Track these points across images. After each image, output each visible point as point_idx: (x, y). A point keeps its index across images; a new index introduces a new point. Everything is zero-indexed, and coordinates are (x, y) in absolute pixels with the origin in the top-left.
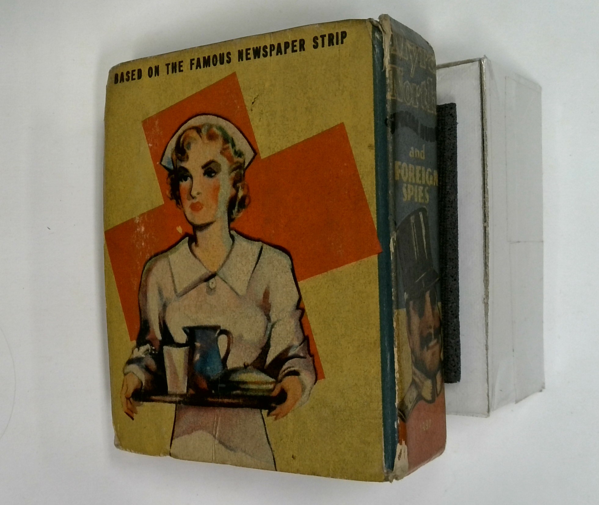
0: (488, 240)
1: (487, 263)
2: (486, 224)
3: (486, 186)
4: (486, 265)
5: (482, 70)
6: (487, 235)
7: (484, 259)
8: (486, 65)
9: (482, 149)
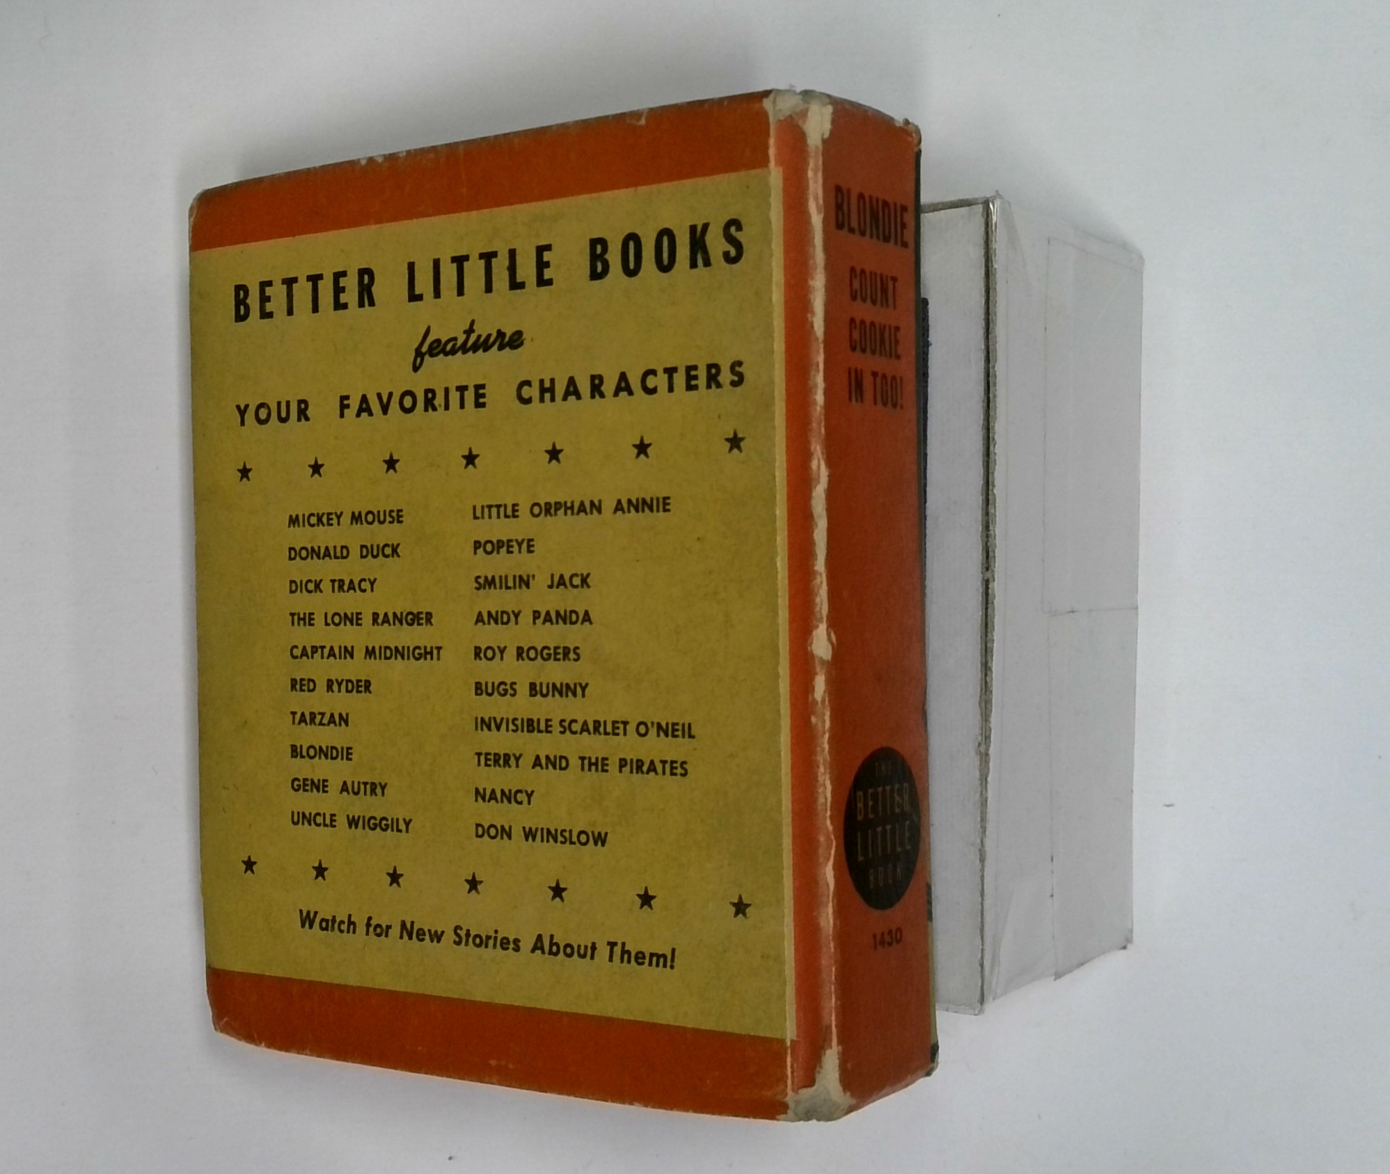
0: (994, 611)
1: (989, 664)
2: (988, 575)
3: (991, 487)
4: (986, 668)
5: (990, 225)
6: (990, 599)
7: (981, 653)
8: (998, 214)
9: (985, 404)
